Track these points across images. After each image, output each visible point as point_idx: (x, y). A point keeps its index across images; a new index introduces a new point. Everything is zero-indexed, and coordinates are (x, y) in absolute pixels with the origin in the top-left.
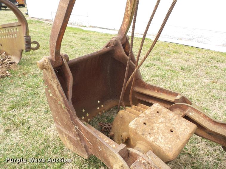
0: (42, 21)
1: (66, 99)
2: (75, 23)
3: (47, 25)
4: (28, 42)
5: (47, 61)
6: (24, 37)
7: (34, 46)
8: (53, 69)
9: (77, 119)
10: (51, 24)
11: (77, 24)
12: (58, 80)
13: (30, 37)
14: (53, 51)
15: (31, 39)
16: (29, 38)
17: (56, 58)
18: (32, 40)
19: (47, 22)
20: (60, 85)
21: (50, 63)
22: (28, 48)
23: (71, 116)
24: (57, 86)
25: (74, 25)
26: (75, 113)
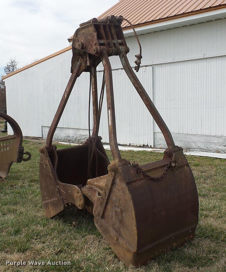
0: (28, 140)
1: (53, 169)
2: (75, 140)
3: (34, 144)
4: (21, 152)
5: (44, 148)
6: (18, 148)
7: (25, 156)
8: (47, 152)
9: (59, 181)
10: (39, 144)
11: (78, 141)
12: (49, 158)
13: (23, 147)
14: (48, 142)
15: (24, 150)
16: (22, 149)
17: (49, 146)
18: (25, 152)
19: (34, 140)
20: (50, 160)
21: (46, 149)
22: (20, 159)
23: (55, 180)
24: (49, 161)
25: (73, 143)
26: (57, 178)
